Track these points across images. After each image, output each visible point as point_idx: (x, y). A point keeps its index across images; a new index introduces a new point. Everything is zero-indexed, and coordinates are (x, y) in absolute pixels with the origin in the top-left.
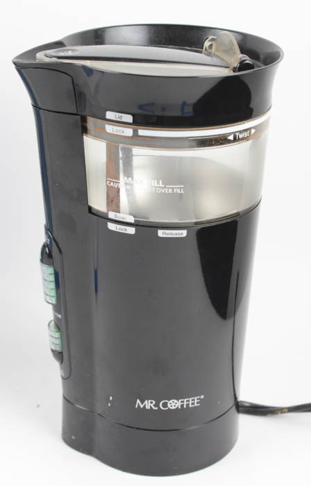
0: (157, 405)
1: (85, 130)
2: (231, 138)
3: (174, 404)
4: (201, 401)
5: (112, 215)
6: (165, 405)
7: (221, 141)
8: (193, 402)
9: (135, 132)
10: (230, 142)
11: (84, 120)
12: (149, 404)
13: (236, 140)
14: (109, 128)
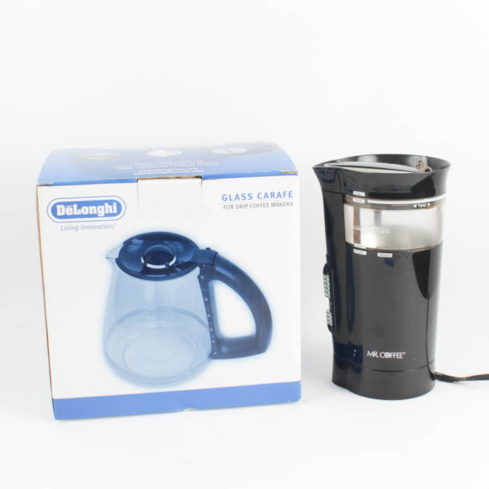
0: (378, 355)
1: (344, 201)
2: (415, 206)
3: (388, 355)
4: (403, 356)
5: (356, 245)
6: (383, 355)
7: (410, 207)
8: (399, 355)
9: (366, 201)
10: (414, 208)
11: (344, 196)
12: (374, 354)
13: (418, 208)
14: (355, 200)
